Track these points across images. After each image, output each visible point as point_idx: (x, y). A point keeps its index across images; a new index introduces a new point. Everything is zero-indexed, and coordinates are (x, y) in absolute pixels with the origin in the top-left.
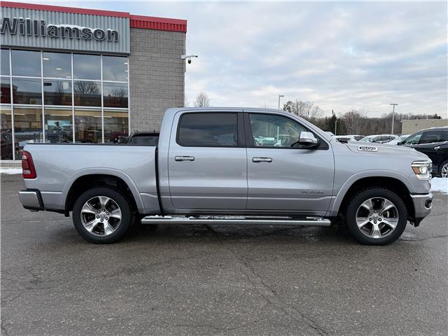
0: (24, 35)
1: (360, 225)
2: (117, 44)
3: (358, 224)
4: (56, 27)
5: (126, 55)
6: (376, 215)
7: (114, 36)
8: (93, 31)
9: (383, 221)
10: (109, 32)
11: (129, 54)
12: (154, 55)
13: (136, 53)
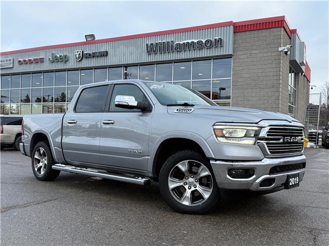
0: (161, 53)
1: (172, 186)
2: (222, 48)
3: (169, 184)
4: (180, 44)
5: (229, 56)
6: (191, 180)
7: (219, 43)
8: (204, 41)
9: (197, 188)
10: (216, 39)
11: (231, 55)
12: (254, 52)
13: (238, 53)
